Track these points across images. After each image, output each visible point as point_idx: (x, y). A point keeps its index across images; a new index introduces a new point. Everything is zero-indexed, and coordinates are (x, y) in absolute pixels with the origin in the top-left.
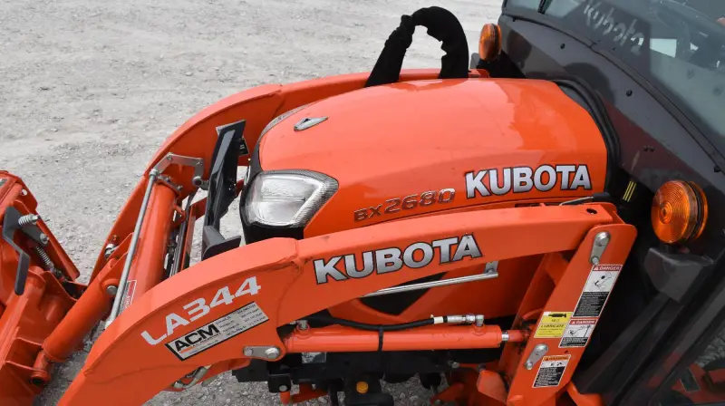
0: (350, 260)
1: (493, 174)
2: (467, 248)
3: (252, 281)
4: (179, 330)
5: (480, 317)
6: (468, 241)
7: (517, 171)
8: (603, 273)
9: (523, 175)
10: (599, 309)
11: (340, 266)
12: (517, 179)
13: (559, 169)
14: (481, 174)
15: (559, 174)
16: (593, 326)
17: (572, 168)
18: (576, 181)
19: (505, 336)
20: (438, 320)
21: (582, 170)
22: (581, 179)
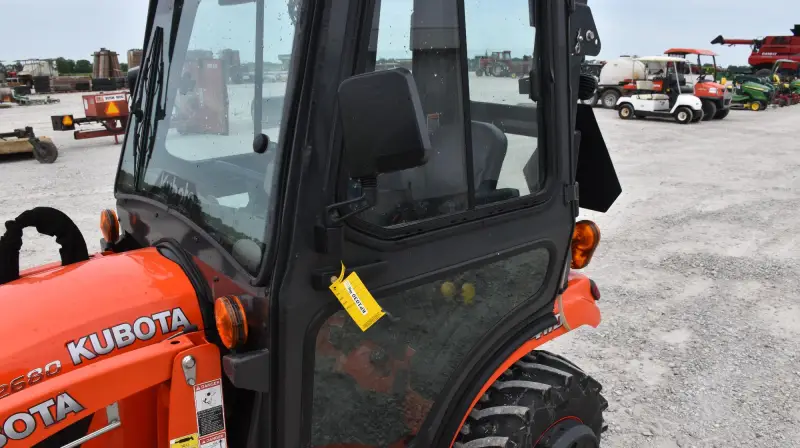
1: (94, 338)
2: (66, 405)
6: (63, 400)
7: (116, 330)
8: (207, 391)
9: (122, 331)
10: (221, 423)
12: (119, 337)
13: (155, 317)
14: (82, 341)
15: (157, 322)
16: (224, 440)
17: (168, 314)
18: (175, 323)
21: (177, 313)
22: (179, 320)
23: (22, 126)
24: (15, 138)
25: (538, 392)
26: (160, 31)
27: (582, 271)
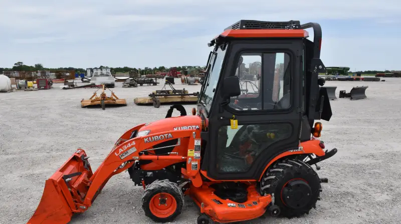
0: (150, 138)
1: (179, 128)
2: (170, 136)
3: (134, 142)
4: (122, 152)
5: (177, 153)
6: (170, 134)
7: (184, 127)
8: (197, 141)
10: (200, 149)
11: (148, 139)
13: (193, 126)
14: (177, 128)
15: (193, 128)
16: (200, 154)
17: (195, 126)
18: (196, 128)
19: (183, 158)
20: (169, 153)
21: (197, 126)
23: (196, 92)
24: (193, 96)
25: (289, 167)
26: (210, 65)
27: (317, 138)
